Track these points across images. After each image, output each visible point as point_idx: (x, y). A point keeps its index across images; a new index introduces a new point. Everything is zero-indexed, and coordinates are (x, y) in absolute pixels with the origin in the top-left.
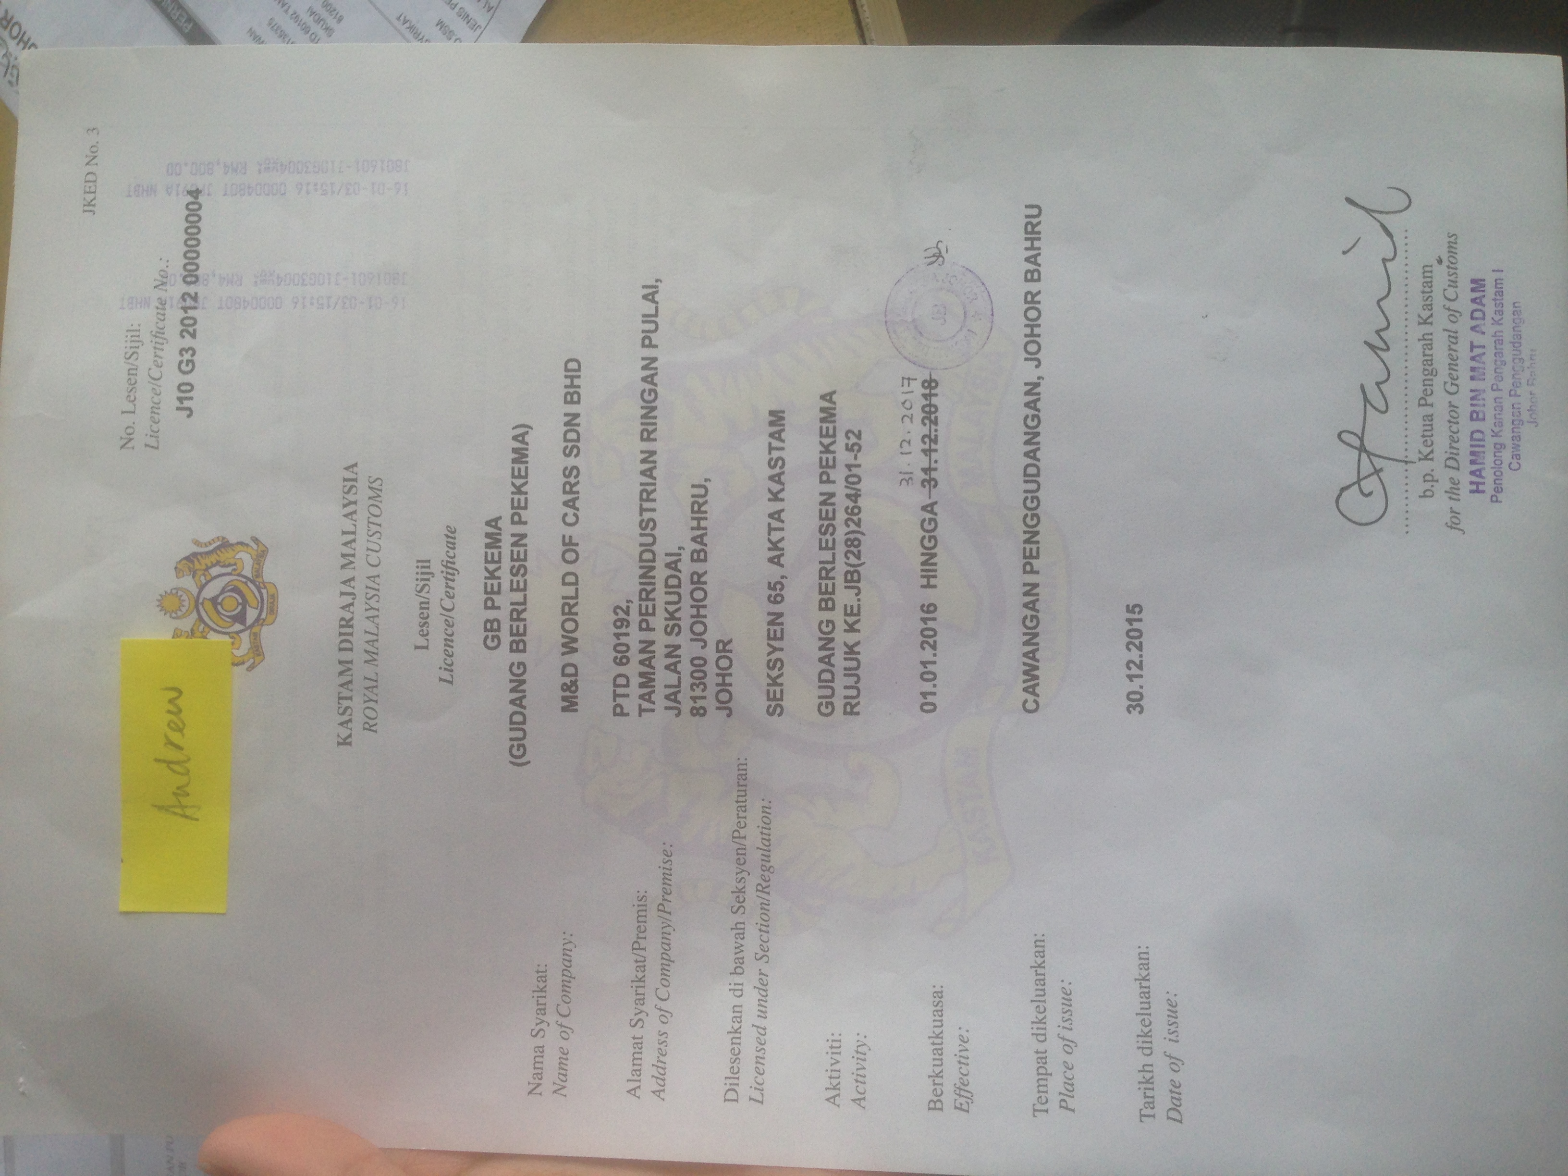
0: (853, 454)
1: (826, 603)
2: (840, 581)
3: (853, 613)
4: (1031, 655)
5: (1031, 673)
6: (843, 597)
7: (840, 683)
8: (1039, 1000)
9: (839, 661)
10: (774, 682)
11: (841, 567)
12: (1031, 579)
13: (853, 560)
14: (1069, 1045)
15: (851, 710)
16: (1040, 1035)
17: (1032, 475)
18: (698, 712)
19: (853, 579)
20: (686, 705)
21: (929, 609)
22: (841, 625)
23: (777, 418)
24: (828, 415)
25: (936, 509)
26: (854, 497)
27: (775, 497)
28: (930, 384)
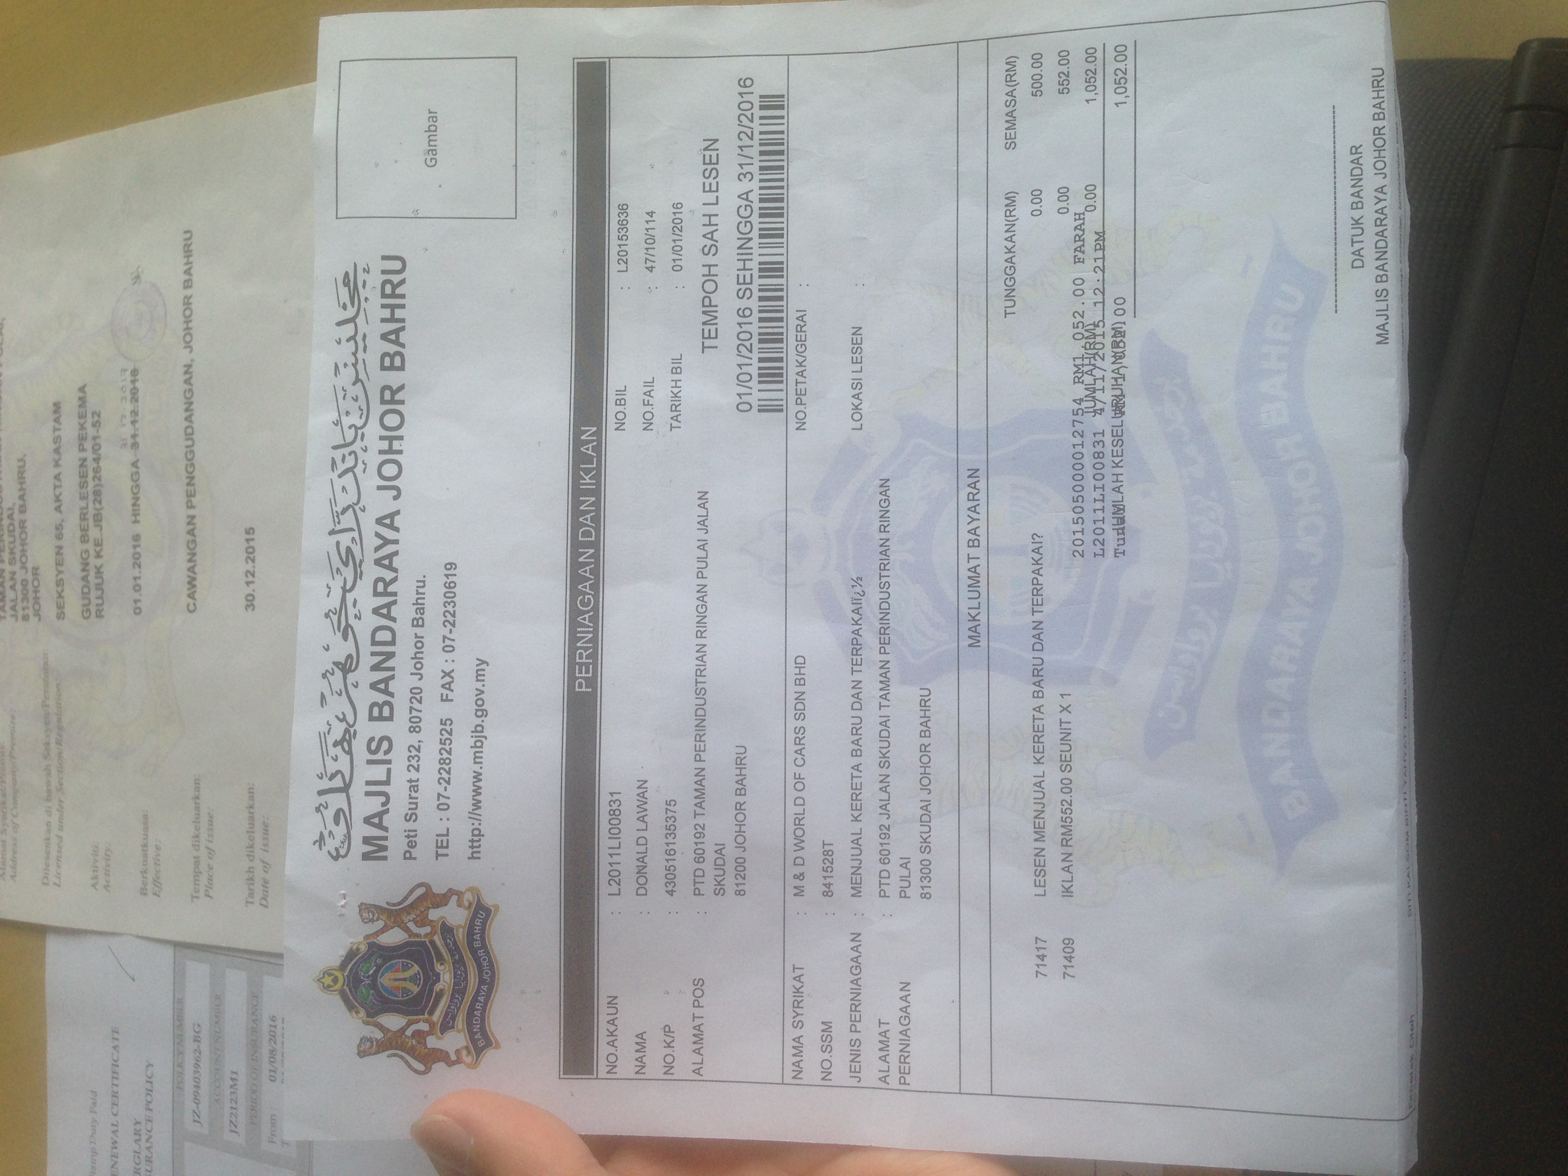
0: (96, 429)
1: (84, 539)
2: (91, 522)
3: (98, 544)
4: (191, 569)
5: (192, 583)
6: (93, 533)
7: (94, 594)
8: (197, 821)
9: (92, 578)
10: (60, 596)
11: (91, 511)
12: (192, 512)
13: (98, 506)
14: (211, 852)
15: (99, 616)
16: (196, 846)
17: (189, 435)
18: (26, 618)
19: (98, 519)
20: (20, 613)
21: (136, 538)
22: (92, 553)
23: (57, 407)
24: (83, 402)
25: (139, 464)
26: (97, 460)
27: (57, 464)
28: (135, 372)
